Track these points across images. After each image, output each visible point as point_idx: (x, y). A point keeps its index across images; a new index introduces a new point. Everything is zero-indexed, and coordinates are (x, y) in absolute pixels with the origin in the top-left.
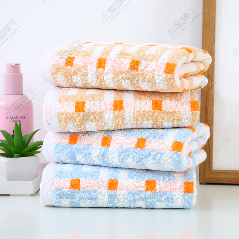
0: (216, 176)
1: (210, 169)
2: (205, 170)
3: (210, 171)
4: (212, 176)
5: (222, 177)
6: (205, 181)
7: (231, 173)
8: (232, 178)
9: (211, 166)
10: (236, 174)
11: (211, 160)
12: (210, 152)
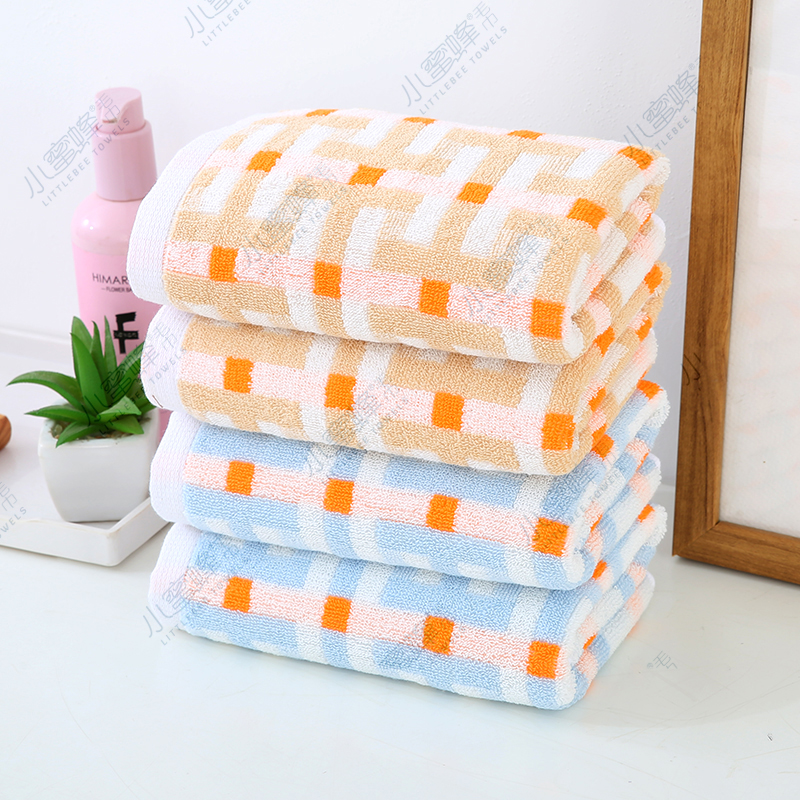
0: (725, 546)
1: (706, 520)
2: (690, 519)
3: (705, 527)
4: (713, 542)
5: (742, 551)
6: (690, 553)
7: (773, 546)
8: (773, 562)
9: (708, 510)
10: (787, 550)
11: (709, 493)
12: (710, 466)
